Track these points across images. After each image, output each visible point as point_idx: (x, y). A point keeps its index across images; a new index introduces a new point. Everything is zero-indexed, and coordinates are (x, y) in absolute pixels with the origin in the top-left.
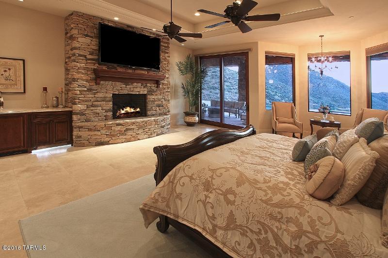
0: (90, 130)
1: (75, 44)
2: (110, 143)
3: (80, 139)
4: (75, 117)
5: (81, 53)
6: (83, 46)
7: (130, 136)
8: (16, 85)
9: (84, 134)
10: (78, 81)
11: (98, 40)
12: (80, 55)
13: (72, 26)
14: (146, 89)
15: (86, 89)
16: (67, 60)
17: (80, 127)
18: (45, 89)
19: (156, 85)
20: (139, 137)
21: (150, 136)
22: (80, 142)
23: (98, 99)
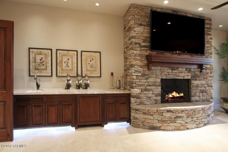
0: (144, 113)
1: (132, 34)
2: (161, 128)
3: (137, 121)
4: (132, 100)
5: (137, 41)
6: (138, 35)
7: (180, 125)
8: (96, 71)
9: (140, 116)
10: (135, 66)
11: (149, 28)
12: (136, 43)
13: (130, 18)
14: (189, 74)
15: (140, 74)
16: (126, 50)
17: (137, 110)
18: (112, 74)
19: (199, 70)
20: (188, 126)
21: (198, 126)
22: (136, 123)
23: (150, 84)
